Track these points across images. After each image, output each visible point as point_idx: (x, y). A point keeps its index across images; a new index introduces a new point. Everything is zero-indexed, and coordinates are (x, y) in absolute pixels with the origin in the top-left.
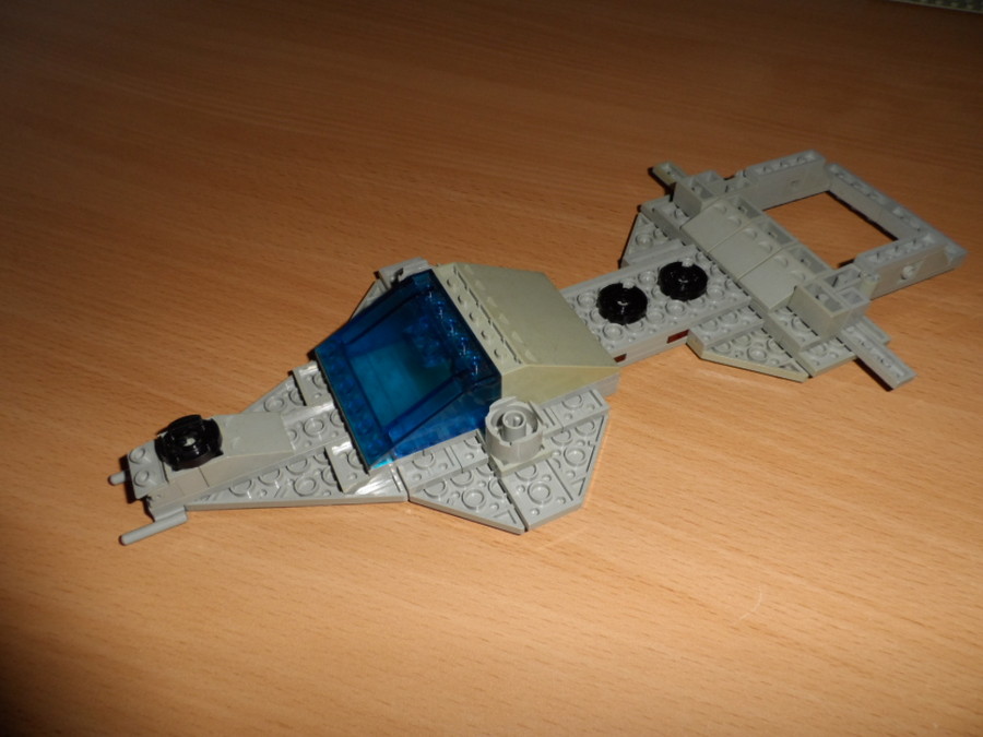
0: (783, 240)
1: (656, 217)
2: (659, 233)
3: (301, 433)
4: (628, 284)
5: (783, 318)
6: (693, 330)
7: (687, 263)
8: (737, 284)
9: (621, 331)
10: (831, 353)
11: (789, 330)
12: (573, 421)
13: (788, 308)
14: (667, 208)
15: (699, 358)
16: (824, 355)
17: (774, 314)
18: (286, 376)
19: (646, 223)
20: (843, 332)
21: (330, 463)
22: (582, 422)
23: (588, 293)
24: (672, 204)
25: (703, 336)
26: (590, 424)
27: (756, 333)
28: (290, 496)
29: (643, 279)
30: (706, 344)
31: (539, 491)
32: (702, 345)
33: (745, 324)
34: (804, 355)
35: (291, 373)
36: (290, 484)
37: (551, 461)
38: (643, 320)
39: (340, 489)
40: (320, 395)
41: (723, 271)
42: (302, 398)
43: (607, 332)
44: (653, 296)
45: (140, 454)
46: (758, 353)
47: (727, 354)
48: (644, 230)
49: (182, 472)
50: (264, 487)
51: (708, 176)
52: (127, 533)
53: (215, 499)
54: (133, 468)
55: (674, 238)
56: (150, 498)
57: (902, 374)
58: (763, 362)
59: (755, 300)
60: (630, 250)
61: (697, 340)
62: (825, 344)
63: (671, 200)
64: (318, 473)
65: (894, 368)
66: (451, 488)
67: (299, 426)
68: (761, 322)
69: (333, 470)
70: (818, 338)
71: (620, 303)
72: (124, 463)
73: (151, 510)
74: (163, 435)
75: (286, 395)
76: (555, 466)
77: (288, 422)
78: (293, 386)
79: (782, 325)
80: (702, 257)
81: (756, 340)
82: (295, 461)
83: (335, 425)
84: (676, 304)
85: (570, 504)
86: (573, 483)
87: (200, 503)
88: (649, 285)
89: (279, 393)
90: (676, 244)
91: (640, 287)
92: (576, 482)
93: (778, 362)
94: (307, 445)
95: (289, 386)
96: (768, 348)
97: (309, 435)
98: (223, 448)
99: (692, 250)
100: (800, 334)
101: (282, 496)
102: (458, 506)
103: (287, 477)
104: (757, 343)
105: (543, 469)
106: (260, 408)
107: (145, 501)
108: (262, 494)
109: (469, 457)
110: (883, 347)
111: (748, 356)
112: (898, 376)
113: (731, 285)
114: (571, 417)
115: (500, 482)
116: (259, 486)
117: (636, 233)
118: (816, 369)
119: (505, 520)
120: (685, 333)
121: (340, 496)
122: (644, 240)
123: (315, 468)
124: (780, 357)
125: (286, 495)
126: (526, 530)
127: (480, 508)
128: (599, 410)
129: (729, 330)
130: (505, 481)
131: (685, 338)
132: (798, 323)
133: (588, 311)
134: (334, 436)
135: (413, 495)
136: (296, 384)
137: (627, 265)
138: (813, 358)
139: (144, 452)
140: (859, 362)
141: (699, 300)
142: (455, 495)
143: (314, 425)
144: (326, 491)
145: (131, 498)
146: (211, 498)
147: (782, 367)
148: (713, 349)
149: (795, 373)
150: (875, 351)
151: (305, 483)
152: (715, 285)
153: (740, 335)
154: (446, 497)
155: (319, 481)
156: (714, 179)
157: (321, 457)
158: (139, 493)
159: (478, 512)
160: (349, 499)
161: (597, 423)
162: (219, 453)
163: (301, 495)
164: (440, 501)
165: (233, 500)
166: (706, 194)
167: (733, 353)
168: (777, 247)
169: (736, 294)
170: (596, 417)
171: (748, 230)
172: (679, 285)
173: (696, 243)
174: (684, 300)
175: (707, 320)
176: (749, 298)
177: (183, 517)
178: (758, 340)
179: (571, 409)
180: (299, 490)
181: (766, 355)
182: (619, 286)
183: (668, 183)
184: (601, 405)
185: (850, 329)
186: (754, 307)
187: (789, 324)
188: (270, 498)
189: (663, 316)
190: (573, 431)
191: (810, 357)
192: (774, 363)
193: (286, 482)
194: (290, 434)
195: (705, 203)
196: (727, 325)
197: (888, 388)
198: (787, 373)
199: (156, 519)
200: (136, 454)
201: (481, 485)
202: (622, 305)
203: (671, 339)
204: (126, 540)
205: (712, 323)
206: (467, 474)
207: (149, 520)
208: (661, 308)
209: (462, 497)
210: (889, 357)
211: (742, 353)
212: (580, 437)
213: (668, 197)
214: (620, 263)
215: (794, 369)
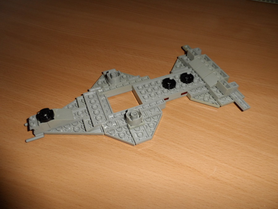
0: (216, 68)
1: (182, 60)
2: (182, 65)
3: (77, 115)
4: (171, 78)
5: (214, 90)
6: (188, 92)
7: (189, 73)
8: (202, 80)
9: (168, 91)
10: (227, 100)
11: (216, 93)
12: (152, 115)
13: (216, 87)
14: (185, 58)
15: (190, 100)
16: (225, 100)
17: (212, 88)
18: (75, 99)
19: (179, 62)
20: (231, 94)
21: (84, 124)
22: (154, 116)
23: (160, 80)
24: (187, 57)
25: (191, 94)
26: (157, 116)
27: (207, 93)
28: (72, 131)
29: (176, 77)
30: (191, 96)
31: (140, 134)
32: (190, 96)
33: (203, 91)
34: (219, 100)
35: (76, 99)
36: (73, 128)
37: (144, 126)
38: (175, 88)
39: (86, 130)
40: (83, 105)
41: (199, 76)
42: (78, 105)
43: (164, 91)
44: (178, 82)
45: (32, 118)
46: (206, 99)
47: (197, 99)
48: (179, 64)
49: (43, 123)
50: (65, 129)
51: (197, 49)
52: (28, 139)
53: (52, 131)
54: (30, 121)
55: (186, 66)
56: (34, 130)
57: (246, 107)
58: (207, 102)
59: (207, 84)
60: (174, 69)
61: (189, 95)
62: (226, 98)
63: (186, 56)
64: (80, 126)
65: (244, 105)
66: (116, 132)
67: (77, 113)
68: (208, 90)
69: (84, 126)
70: (223, 96)
71: (168, 83)
72: (28, 120)
73: (34, 133)
74: (38, 113)
75: (74, 104)
76: (145, 127)
77: (73, 112)
78: (76, 102)
79: (214, 92)
80: (193, 72)
81: (206, 95)
82: (75, 122)
83: (86, 113)
84: (184, 84)
85: (148, 138)
86: (150, 133)
87: (47, 132)
88: (177, 79)
89: (73, 104)
90: (187, 68)
91: (175, 79)
92: (151, 132)
93: (212, 102)
94: (78, 118)
95: (75, 102)
96: (210, 98)
97: (79, 116)
98: (54, 117)
99: (191, 70)
100: (219, 95)
101: (70, 132)
102: (118, 137)
103: (72, 126)
104: (206, 97)
105: (142, 128)
106: (66, 107)
107: (33, 130)
108: (65, 131)
109: (122, 124)
110: (242, 99)
111: (204, 100)
112: (245, 107)
113: (201, 80)
114: (151, 114)
115: (129, 131)
116: (64, 129)
117: (176, 64)
118: (222, 104)
119: (130, 141)
120: (186, 93)
121: (86, 132)
122: (178, 66)
123: (80, 124)
124: (213, 100)
125: (71, 131)
126: (136, 145)
127: (124, 138)
128: (159, 113)
129: (199, 92)
130: (131, 131)
131: (186, 94)
132: (218, 91)
133: (159, 85)
134: (86, 116)
135: (106, 133)
136: (77, 102)
137: (172, 73)
138: (222, 101)
139: (33, 117)
140: (235, 103)
141: (191, 83)
142: (117, 134)
143: (80, 113)
144: (82, 131)
145: (29, 130)
146: (51, 131)
147: (213, 103)
148: (194, 97)
149: (216, 105)
150: (239, 100)
151: (77, 129)
152: (195, 80)
153: (202, 94)
154: (115, 134)
155: (81, 128)
156: (199, 50)
157: (82, 122)
158: (31, 129)
159: (123, 139)
160: (88, 133)
161: (159, 116)
162: (53, 119)
163: (75, 132)
164: (113, 135)
165: (57, 132)
166: (196, 54)
167: (199, 99)
168: (214, 69)
169: (202, 82)
170: (159, 115)
171: (206, 65)
172: (186, 79)
173: (192, 68)
174: (187, 83)
175: (193, 89)
176: (205, 84)
177: (43, 136)
178: (207, 96)
179: (152, 112)
180: (75, 130)
181: (209, 100)
182: (169, 79)
183: (186, 51)
184: (160, 111)
185: (233, 94)
186: (207, 86)
187: (216, 92)
188: (66, 132)
189: (180, 87)
190: (152, 118)
191: (221, 101)
192: (211, 102)
193: (72, 128)
194: (74, 115)
195: (195, 57)
196: (199, 91)
197: (242, 111)
198: (215, 105)
199: (36, 136)
200: (31, 118)
201: (125, 132)
202: (169, 84)
203: (182, 94)
204: (27, 141)
205: (194, 90)
206: (121, 128)
207: (34, 136)
208: (180, 85)
209: (119, 134)
210: (243, 102)
211: (202, 99)
212: (154, 120)
213: (186, 55)
214: (170, 73)
215: (216, 104)
